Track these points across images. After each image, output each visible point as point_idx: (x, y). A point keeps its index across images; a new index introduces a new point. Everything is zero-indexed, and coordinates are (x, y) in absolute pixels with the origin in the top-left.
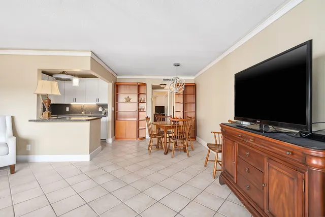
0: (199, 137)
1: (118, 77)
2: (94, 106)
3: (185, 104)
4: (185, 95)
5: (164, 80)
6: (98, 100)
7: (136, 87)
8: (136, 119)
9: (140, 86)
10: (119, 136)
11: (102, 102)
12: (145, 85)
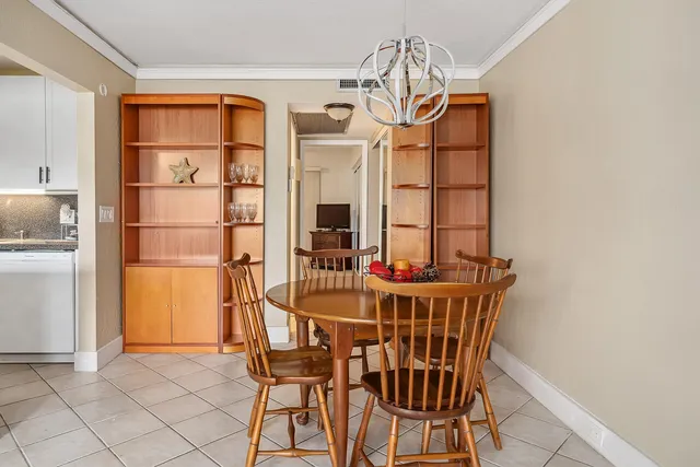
0: (510, 348)
1: (141, 74)
2: (36, 203)
3: (439, 191)
4: (439, 150)
5: (344, 84)
6: (44, 175)
7: (217, 117)
8: (214, 260)
9: (235, 111)
10: (144, 335)
11: (62, 183)
12: (256, 106)
